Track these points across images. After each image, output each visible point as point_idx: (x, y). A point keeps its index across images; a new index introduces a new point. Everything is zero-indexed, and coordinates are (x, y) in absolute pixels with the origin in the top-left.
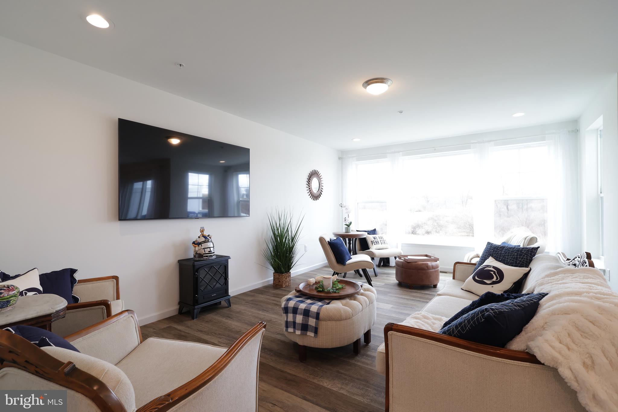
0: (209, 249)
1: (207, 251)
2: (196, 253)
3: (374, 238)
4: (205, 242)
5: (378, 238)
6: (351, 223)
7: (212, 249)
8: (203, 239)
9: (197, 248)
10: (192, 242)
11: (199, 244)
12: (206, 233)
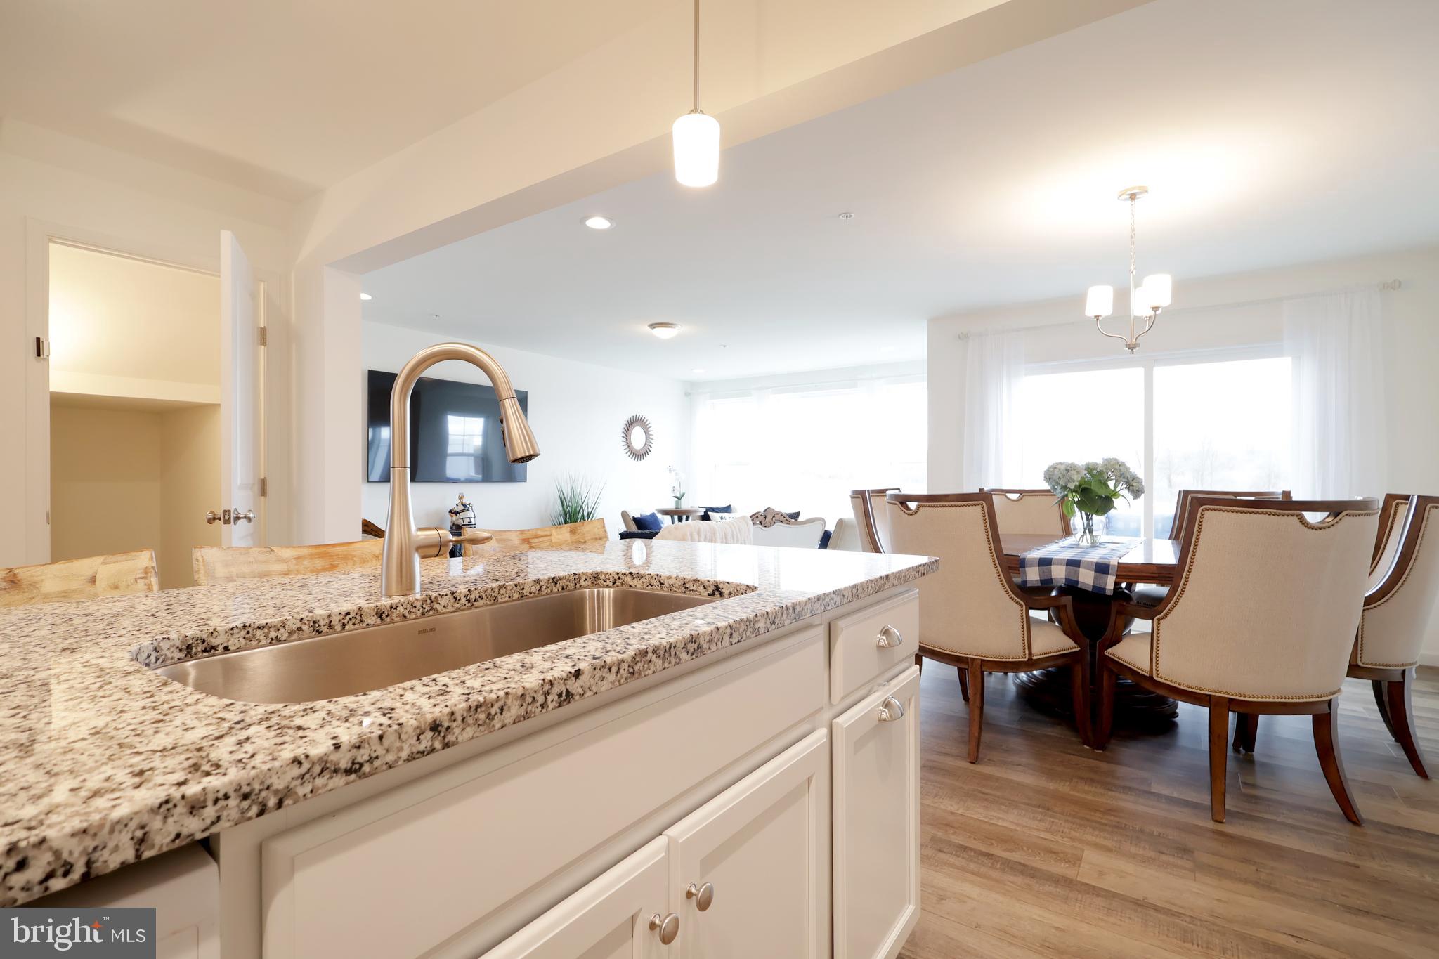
0: (468, 520)
1: (466, 521)
2: (454, 524)
3: (721, 518)
4: (464, 511)
5: (727, 518)
6: (683, 495)
7: (472, 520)
8: (462, 508)
9: (454, 518)
10: (449, 510)
11: (457, 513)
12: (466, 501)
